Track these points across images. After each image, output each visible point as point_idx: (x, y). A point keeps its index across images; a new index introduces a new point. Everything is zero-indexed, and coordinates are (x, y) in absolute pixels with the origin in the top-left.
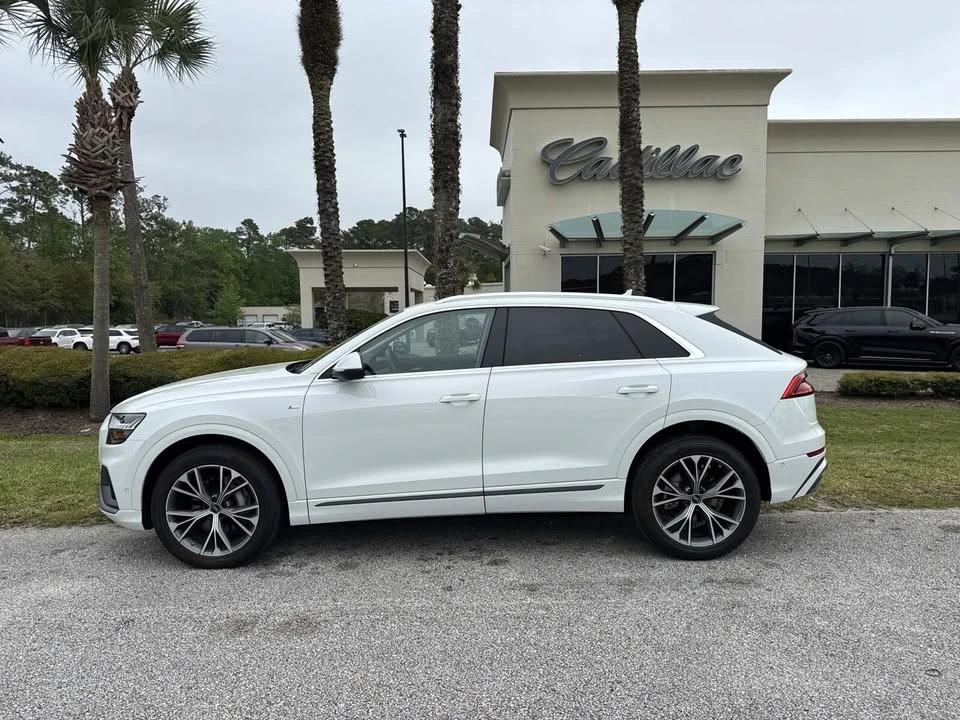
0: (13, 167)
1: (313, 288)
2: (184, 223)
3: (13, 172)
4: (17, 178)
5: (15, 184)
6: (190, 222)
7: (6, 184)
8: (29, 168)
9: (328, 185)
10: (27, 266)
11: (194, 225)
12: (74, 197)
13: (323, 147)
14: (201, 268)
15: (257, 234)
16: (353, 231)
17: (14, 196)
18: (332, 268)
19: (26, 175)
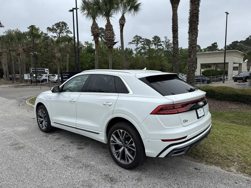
0: (142, 39)
1: (201, 64)
2: (180, 48)
3: (142, 40)
4: (143, 41)
5: (143, 43)
6: (181, 47)
7: (141, 43)
8: (145, 39)
9: (175, 35)
10: (143, 61)
11: (183, 48)
12: (154, 45)
13: (174, 25)
14: (183, 59)
15: (200, 49)
16: (230, 45)
17: (142, 46)
18: (175, 59)
19: (145, 41)
